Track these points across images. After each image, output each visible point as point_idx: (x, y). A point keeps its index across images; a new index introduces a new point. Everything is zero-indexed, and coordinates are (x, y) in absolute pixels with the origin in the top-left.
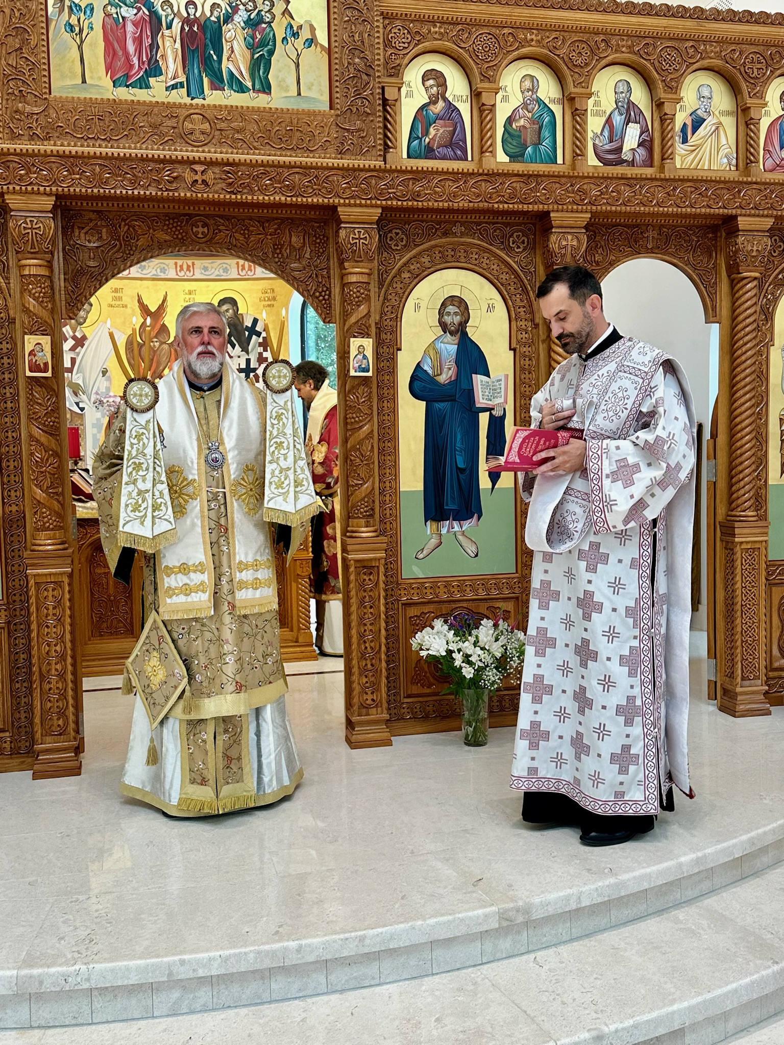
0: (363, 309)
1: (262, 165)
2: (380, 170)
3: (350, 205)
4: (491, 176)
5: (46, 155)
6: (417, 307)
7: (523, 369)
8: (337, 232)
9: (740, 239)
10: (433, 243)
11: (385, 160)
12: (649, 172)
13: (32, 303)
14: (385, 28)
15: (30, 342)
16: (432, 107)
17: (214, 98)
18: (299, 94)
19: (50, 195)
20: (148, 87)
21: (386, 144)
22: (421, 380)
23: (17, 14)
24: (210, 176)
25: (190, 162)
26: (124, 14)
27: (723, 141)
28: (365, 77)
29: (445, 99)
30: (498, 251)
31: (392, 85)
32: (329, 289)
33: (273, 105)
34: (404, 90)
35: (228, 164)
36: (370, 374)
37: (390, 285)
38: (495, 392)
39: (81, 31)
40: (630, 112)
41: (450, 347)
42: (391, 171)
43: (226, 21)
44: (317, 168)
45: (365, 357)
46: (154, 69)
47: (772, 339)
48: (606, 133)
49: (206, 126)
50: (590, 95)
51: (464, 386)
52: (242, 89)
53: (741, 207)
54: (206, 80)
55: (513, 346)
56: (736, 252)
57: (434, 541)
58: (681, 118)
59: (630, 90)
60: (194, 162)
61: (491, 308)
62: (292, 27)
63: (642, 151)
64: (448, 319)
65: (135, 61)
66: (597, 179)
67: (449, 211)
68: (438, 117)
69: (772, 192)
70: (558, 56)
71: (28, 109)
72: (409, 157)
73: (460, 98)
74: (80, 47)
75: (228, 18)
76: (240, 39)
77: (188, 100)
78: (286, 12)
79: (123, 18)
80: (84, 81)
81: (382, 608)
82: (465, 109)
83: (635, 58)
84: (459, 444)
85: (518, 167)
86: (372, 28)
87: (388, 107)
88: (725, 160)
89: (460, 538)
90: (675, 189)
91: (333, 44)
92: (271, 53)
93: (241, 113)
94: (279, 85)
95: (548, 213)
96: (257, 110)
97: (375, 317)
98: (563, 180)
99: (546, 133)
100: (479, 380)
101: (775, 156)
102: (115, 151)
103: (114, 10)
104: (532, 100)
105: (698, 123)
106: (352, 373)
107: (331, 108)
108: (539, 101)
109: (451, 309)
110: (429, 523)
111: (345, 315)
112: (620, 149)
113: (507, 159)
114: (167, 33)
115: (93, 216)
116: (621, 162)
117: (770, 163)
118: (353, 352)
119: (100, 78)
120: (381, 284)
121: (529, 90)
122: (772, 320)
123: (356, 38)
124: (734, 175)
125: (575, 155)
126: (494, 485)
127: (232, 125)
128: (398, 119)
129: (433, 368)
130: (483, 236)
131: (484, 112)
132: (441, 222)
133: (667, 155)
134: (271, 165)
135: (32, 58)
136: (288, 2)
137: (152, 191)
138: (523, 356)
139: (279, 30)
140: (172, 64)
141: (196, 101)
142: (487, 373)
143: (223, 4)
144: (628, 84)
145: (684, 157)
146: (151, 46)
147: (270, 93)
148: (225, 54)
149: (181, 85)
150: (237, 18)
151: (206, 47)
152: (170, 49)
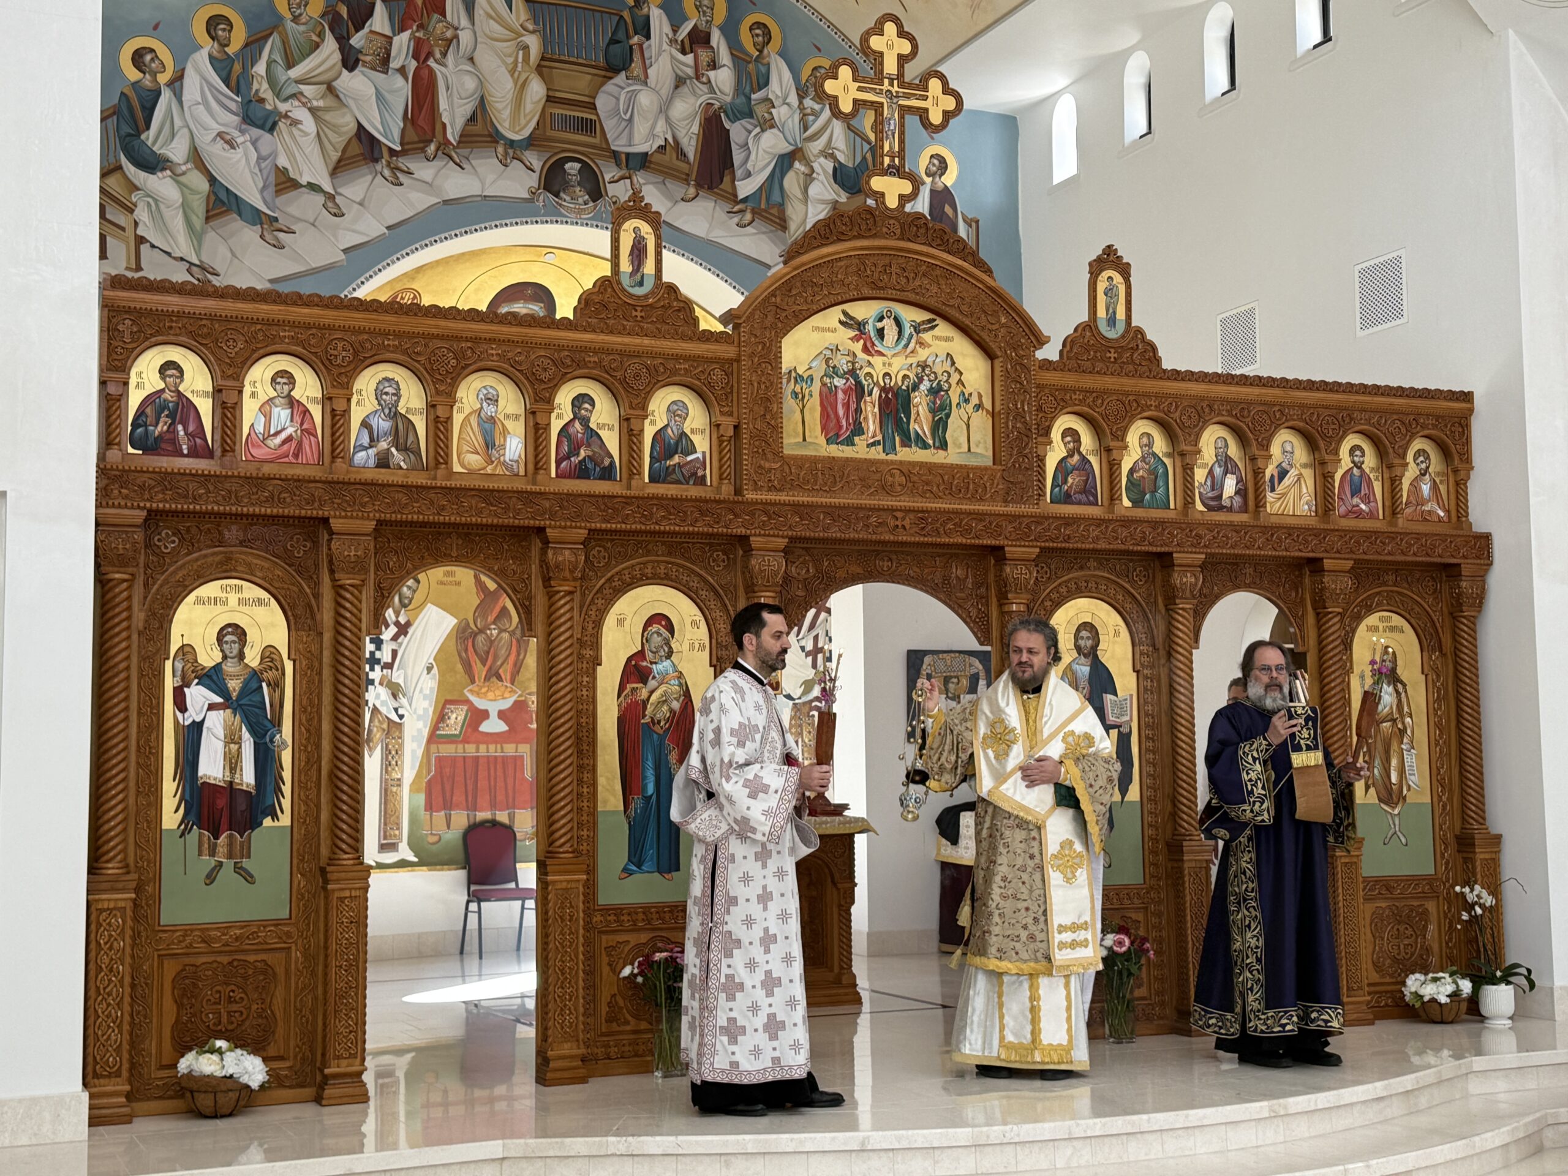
1: (948, 511)
2: (1036, 516)
3: (1015, 546)
5: (784, 504)
7: (1146, 689)
8: (1003, 568)
9: (1326, 579)
10: (1071, 576)
11: (1038, 507)
14: (1037, 396)
16: (1069, 460)
18: (969, 450)
19: (786, 537)
20: (853, 444)
21: (1040, 494)
23: (763, 387)
24: (907, 522)
25: (892, 510)
26: (837, 384)
27: (1304, 490)
28: (1025, 438)
29: (1080, 453)
30: (1124, 584)
31: (1043, 444)
32: (987, 616)
33: (949, 461)
34: (1049, 448)
35: (922, 511)
38: (1122, 712)
39: (803, 397)
40: (1227, 464)
41: (1084, 669)
42: (1042, 516)
43: (914, 390)
44: (989, 514)
47: (1351, 667)
48: (1209, 483)
49: (903, 479)
50: (1197, 452)
51: (1096, 704)
52: (925, 446)
53: (1325, 551)
54: (897, 439)
55: (1138, 667)
56: (1323, 589)
59: (1227, 445)
60: (897, 510)
61: (1117, 634)
62: (964, 394)
63: (1238, 499)
64: (1082, 643)
65: (844, 423)
67: (1090, 550)
68: (1075, 468)
69: (1351, 538)
70: (1171, 418)
71: (768, 465)
72: (1051, 502)
74: (802, 411)
75: (915, 387)
76: (924, 404)
77: (883, 456)
78: (960, 382)
79: (836, 387)
80: (804, 439)
83: (1231, 419)
86: (1030, 397)
88: (1306, 507)
90: (1272, 535)
91: (997, 409)
92: (948, 416)
93: (930, 467)
95: (1171, 554)
98: (1175, 525)
99: (1160, 483)
101: (1347, 504)
102: (834, 501)
103: (828, 381)
104: (1148, 454)
105: (1283, 474)
107: (994, 463)
108: (1154, 455)
109: (1084, 634)
112: (1221, 496)
113: (1130, 505)
114: (868, 399)
116: (1221, 508)
117: (1343, 510)
119: (816, 437)
121: (1146, 446)
122: (1351, 650)
123: (1019, 406)
125: (1184, 502)
126: (1123, 798)
127: (922, 478)
130: (1112, 571)
131: (1113, 467)
132: (1078, 558)
133: (1260, 503)
134: (956, 512)
135: (773, 422)
136: (961, 374)
137: (862, 535)
138: (1146, 678)
139: (954, 396)
140: (872, 426)
141: (891, 457)
142: (1116, 694)
143: (912, 376)
144: (1225, 440)
145: (1273, 503)
146: (856, 410)
147: (946, 450)
148: (913, 417)
149: (879, 442)
150: (922, 387)
151: (898, 411)
152: (871, 412)
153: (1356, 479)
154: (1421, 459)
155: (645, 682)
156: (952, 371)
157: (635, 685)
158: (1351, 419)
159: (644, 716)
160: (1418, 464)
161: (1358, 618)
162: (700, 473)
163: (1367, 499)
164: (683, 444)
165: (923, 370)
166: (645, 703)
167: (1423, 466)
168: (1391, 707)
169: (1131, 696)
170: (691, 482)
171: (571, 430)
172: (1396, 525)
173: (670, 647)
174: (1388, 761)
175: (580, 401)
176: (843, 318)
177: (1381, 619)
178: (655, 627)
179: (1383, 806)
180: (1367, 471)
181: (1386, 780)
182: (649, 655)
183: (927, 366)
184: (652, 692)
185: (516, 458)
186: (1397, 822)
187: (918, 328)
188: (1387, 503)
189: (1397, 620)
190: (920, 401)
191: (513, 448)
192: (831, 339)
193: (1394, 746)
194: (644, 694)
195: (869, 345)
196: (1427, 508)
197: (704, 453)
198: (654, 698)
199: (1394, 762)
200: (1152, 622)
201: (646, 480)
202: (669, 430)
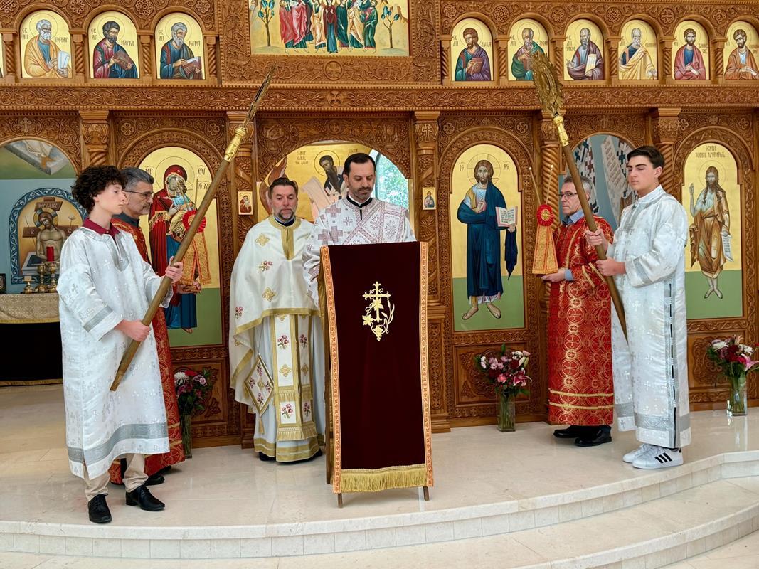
0: (430, 171)
1: (371, 89)
2: (439, 89)
3: (422, 110)
4: (505, 90)
5: (250, 88)
6: (462, 168)
7: (526, 203)
8: (414, 125)
9: (660, 122)
10: (470, 129)
11: (442, 84)
12: (602, 83)
13: (241, 173)
14: (441, 6)
15: (241, 195)
16: (469, 50)
17: (343, 52)
18: (392, 47)
20: (305, 47)
21: (442, 74)
22: (465, 211)
23: (233, 9)
24: (341, 98)
25: (331, 90)
26: (293, 6)
27: (649, 62)
28: (430, 36)
29: (477, 45)
30: (510, 133)
31: (446, 39)
32: (409, 159)
33: (377, 54)
34: (452, 42)
35: (352, 90)
36: (435, 208)
37: (445, 155)
38: (509, 217)
39: (267, 16)
40: (590, 47)
41: (482, 191)
42: (446, 90)
43: (349, 7)
44: (402, 90)
45: (431, 199)
46: (309, 37)
47: (683, 182)
48: (575, 61)
49: (339, 69)
50: (565, 39)
51: (491, 214)
52: (359, 46)
53: (660, 102)
54: (338, 41)
55: (521, 189)
56: (658, 130)
57: (474, 309)
58: (622, 49)
59: (589, 34)
60: (333, 90)
61: (506, 167)
62: (387, 8)
63: (598, 71)
64: (480, 174)
65: (298, 32)
66: (571, 90)
67: (481, 111)
68: (473, 56)
69: (680, 93)
70: (545, 16)
71: (239, 63)
72: (456, 80)
73: (486, 44)
74: (267, 25)
76: (358, 16)
77: (327, 54)
78: (384, 0)
79: (291, 8)
80: (269, 45)
81: (443, 349)
82: (489, 51)
83: (592, 15)
84: (488, 249)
85: (522, 84)
86: (434, 7)
87: (443, 53)
88: (650, 74)
89: (490, 306)
90: (618, 93)
91: (411, 18)
92: (375, 24)
93: (359, 60)
94: (380, 43)
95: (540, 110)
96: (368, 58)
97: (436, 175)
100: (499, 210)
101: (681, 69)
102: (288, 85)
103: (285, 3)
104: (529, 42)
105: (632, 52)
106: (424, 208)
107: (410, 55)
108: (534, 44)
109: (482, 168)
110: (470, 298)
111: (419, 174)
112: (584, 70)
113: (515, 79)
114: (316, 15)
115: (275, 122)
116: (585, 77)
117: (678, 74)
118: (424, 196)
119: (278, 43)
120: (440, 155)
121: (527, 37)
122: (683, 170)
123: (425, 13)
124: (656, 83)
126: (510, 274)
127: (354, 67)
128: (449, 58)
129: (471, 204)
130: (500, 125)
131: (500, 52)
132: (475, 116)
133: (613, 73)
134: (377, 89)
135: (241, 34)
137: (309, 107)
138: (527, 195)
139: (380, 10)
140: (319, 33)
141: (333, 54)
142: (505, 206)
144: (588, 30)
145: (624, 74)
146: (307, 23)
147: (374, 47)
148: (349, 26)
149: (324, 45)
150: (355, 5)
151: (338, 22)
152: (318, 24)
153: (689, 53)
154: (740, 36)
155: (168, 210)
157: (161, 212)
158: (684, 10)
159: (168, 231)
160: (737, 40)
161: (689, 148)
162: (197, 71)
163: (697, 66)
164: (184, 52)
166: (168, 223)
167: (741, 41)
168: (713, 207)
169: (517, 207)
170: (191, 78)
171: (103, 46)
172: (717, 83)
173: (184, 187)
174: (710, 243)
175: (108, 26)
177: (707, 148)
178: (173, 174)
179: (705, 273)
180: (698, 46)
181: (708, 257)
182: (170, 192)
184: (173, 216)
185: (65, 67)
186: (715, 284)
188: (712, 69)
189: (720, 148)
190: (354, 15)
191: (63, 61)
193: (715, 233)
194: (167, 217)
196: (743, 70)
197: (200, 57)
198: (174, 219)
199: (714, 244)
200: (531, 158)
201: (159, 77)
202: (174, 43)
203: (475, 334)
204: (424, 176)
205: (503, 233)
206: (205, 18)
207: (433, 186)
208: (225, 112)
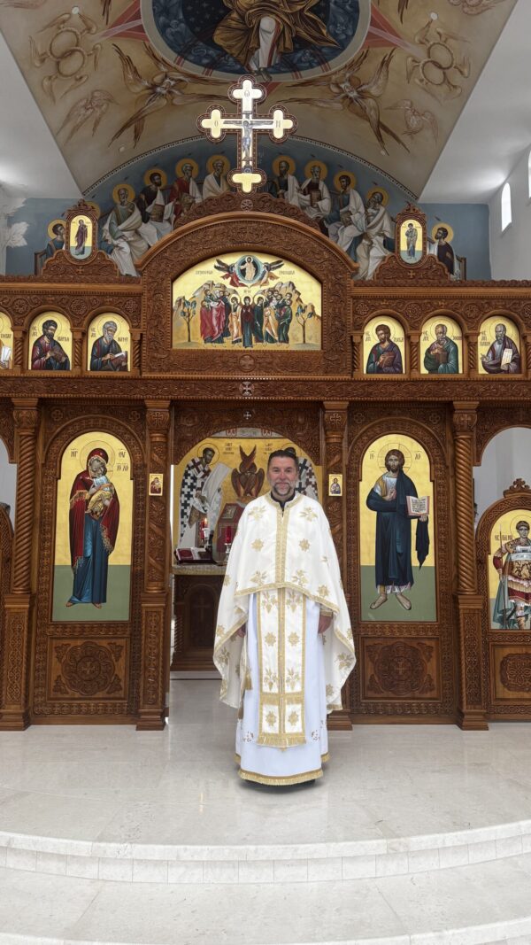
0: (337, 458)
1: (281, 380)
2: (348, 381)
3: (330, 400)
4: (416, 382)
5: (167, 379)
6: (372, 456)
7: (439, 492)
8: (323, 415)
10: (381, 420)
11: (352, 376)
12: (519, 376)
13: (156, 457)
14: (354, 304)
16: (381, 345)
17: (257, 346)
18: (304, 342)
19: (168, 399)
20: (222, 342)
21: (353, 367)
24: (252, 387)
25: (242, 380)
26: (212, 305)
28: (341, 331)
29: (389, 341)
30: (422, 424)
31: (357, 335)
32: (319, 447)
33: (289, 349)
34: (365, 337)
35: (263, 381)
36: (341, 495)
37: (355, 443)
38: (421, 507)
40: (505, 342)
41: (392, 480)
42: (355, 381)
43: (266, 306)
44: (311, 381)
45: (338, 485)
48: (490, 355)
49: (251, 362)
50: (478, 334)
51: (401, 503)
52: (273, 341)
54: (253, 337)
55: (433, 478)
57: (382, 598)
59: (505, 329)
60: (244, 381)
61: (418, 457)
63: (514, 365)
64: (391, 463)
65: (217, 329)
66: (483, 381)
67: (390, 402)
68: (385, 351)
70: (458, 313)
71: (159, 356)
72: (367, 372)
73: (398, 340)
74: (188, 324)
75: (267, 304)
76: (273, 314)
77: (243, 348)
78: (299, 300)
79: (212, 307)
80: (189, 340)
82: (401, 346)
83: (507, 311)
84: (398, 538)
85: (434, 376)
87: (356, 347)
89: (400, 597)
91: (324, 315)
92: (290, 321)
93: (272, 353)
94: (294, 338)
95: (452, 402)
96: (280, 352)
97: (345, 462)
98: (461, 383)
99: (452, 356)
100: (411, 499)
102: (203, 376)
103: (206, 304)
104: (442, 338)
106: (330, 494)
107: (322, 348)
108: (447, 339)
109: (393, 457)
110: (379, 587)
111: (328, 461)
112: (500, 363)
113: (427, 372)
114: (234, 314)
115: (191, 410)
116: (500, 371)
118: (331, 482)
120: (349, 443)
121: (441, 333)
123: (337, 311)
125: (470, 368)
126: (421, 564)
127: (266, 360)
128: (361, 353)
129: (381, 492)
130: (413, 416)
131: (413, 346)
132: (385, 407)
133: (530, 367)
134: (286, 380)
135: (163, 330)
136: (299, 294)
137: (221, 396)
138: (439, 485)
139: (294, 309)
140: (236, 330)
141: (247, 348)
142: (416, 495)
143: (264, 297)
144: (504, 326)
146: (225, 321)
147: (288, 342)
148: (265, 323)
149: (240, 340)
150: (272, 304)
151: (254, 320)
152: (235, 322)
155: (88, 489)
156: (293, 293)
157: (82, 491)
159: (87, 509)
162: (123, 364)
164: (113, 347)
165: (273, 293)
166: (88, 501)
169: (428, 497)
170: (118, 370)
171: (42, 342)
173: (105, 469)
175: (48, 324)
176: (217, 265)
178: (96, 457)
182: (91, 473)
183: (275, 291)
184: (92, 495)
185: (7, 360)
187: (269, 267)
190: (270, 315)
191: (6, 354)
192: (208, 278)
194: (87, 496)
195: (235, 280)
198: (93, 498)
200: (443, 448)
201: (89, 369)
202: (104, 340)
203: (383, 624)
204: (332, 463)
205: (414, 523)
206: (133, 318)
207: (340, 472)
208: (143, 400)
